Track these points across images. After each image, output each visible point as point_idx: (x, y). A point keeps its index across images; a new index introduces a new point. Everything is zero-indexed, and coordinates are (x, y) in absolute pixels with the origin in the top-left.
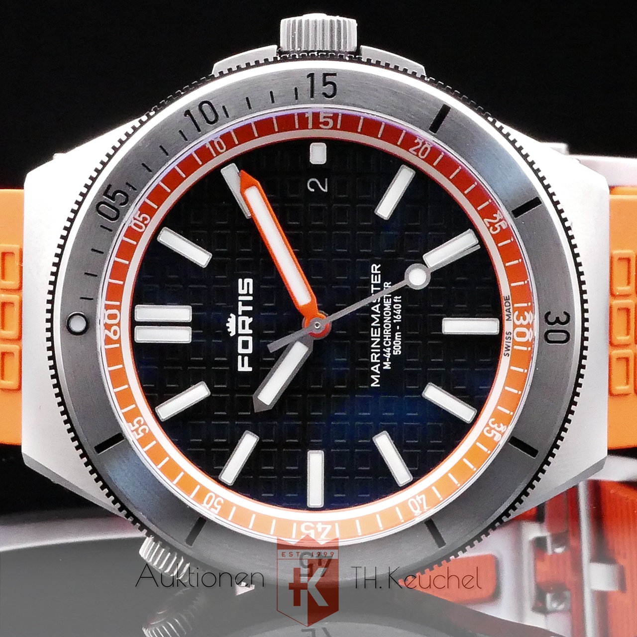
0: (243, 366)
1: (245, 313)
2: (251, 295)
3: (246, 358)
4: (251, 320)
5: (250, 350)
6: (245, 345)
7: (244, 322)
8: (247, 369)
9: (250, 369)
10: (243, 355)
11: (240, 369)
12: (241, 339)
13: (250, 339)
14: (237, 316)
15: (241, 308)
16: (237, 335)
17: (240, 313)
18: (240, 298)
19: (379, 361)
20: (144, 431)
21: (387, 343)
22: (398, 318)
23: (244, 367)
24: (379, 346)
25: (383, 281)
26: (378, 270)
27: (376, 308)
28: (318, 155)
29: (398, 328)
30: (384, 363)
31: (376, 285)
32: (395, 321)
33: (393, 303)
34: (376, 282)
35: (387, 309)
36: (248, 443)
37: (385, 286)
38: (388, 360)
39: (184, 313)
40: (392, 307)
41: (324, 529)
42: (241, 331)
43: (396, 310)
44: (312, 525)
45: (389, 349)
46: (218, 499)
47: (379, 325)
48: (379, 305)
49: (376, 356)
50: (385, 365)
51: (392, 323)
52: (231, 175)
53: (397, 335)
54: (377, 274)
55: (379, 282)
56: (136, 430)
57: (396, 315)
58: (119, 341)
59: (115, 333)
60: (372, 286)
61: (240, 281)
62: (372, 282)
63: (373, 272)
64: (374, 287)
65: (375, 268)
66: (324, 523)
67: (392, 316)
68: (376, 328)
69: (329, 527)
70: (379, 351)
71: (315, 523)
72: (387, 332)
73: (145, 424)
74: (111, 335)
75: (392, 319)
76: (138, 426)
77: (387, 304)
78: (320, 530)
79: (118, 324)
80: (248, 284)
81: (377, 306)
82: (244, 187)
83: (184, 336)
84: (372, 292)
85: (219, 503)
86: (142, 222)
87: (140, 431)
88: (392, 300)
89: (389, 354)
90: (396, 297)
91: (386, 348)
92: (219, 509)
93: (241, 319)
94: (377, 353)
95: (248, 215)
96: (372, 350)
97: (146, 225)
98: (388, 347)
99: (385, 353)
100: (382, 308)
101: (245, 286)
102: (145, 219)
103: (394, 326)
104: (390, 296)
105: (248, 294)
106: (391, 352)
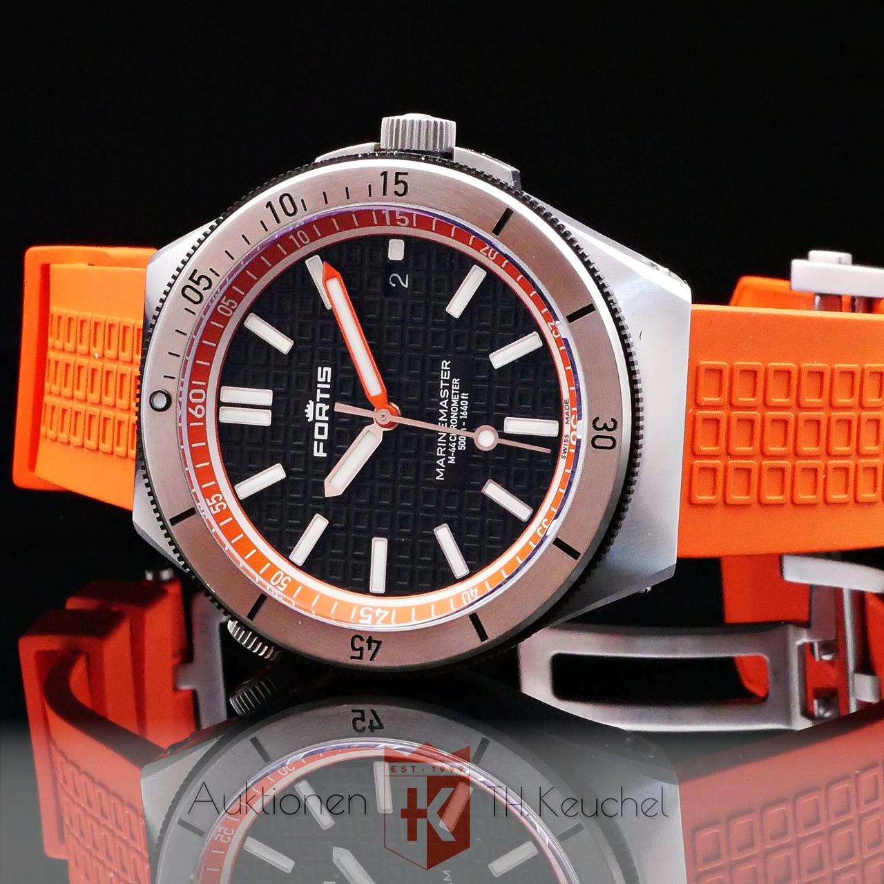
0: (318, 451)
1: (322, 401)
2: (328, 383)
3: (321, 444)
4: (328, 407)
5: (325, 437)
6: (321, 431)
7: (321, 409)
8: (322, 454)
9: (325, 455)
10: (319, 441)
11: (316, 454)
12: (317, 425)
13: (326, 426)
14: (315, 403)
15: (319, 395)
16: (315, 421)
17: (318, 400)
19: (444, 455)
20: (221, 507)
21: (453, 438)
22: (465, 414)
23: (319, 453)
24: (445, 441)
25: (452, 378)
26: (448, 366)
27: (444, 404)
28: (396, 251)
29: (464, 424)
30: (449, 457)
31: (445, 381)
32: (461, 417)
33: (460, 399)
34: (445, 378)
35: (455, 405)
36: (318, 525)
37: (453, 382)
38: (453, 455)
39: (265, 397)
40: (459, 403)
41: (381, 614)
42: (318, 418)
43: (462, 406)
44: (371, 610)
45: (455, 444)
46: (287, 578)
47: (446, 420)
48: (447, 400)
49: (442, 450)
50: (450, 460)
51: (458, 419)
52: (316, 267)
54: (447, 370)
55: (448, 378)
56: (213, 506)
57: (463, 411)
58: (203, 419)
59: (200, 411)
60: (442, 381)
61: (320, 369)
62: (442, 378)
63: (443, 368)
65: (445, 364)
66: (383, 609)
67: (459, 412)
68: (444, 422)
69: (386, 613)
70: (445, 445)
71: (375, 608)
73: (223, 500)
74: (195, 413)
75: (459, 415)
76: (215, 502)
77: (455, 400)
78: (377, 615)
79: (204, 404)
80: (327, 372)
81: (445, 401)
82: (327, 278)
83: (263, 419)
85: (286, 582)
86: (229, 307)
87: (217, 507)
88: (460, 397)
89: (454, 449)
90: (463, 394)
91: (451, 442)
92: (284, 588)
93: (318, 406)
94: (443, 447)
95: (329, 307)
96: (439, 444)
97: (234, 310)
98: (453, 442)
99: (451, 448)
100: (450, 403)
101: (324, 374)
102: (231, 304)
103: (460, 421)
104: (458, 392)
105: (326, 382)
106: (456, 447)
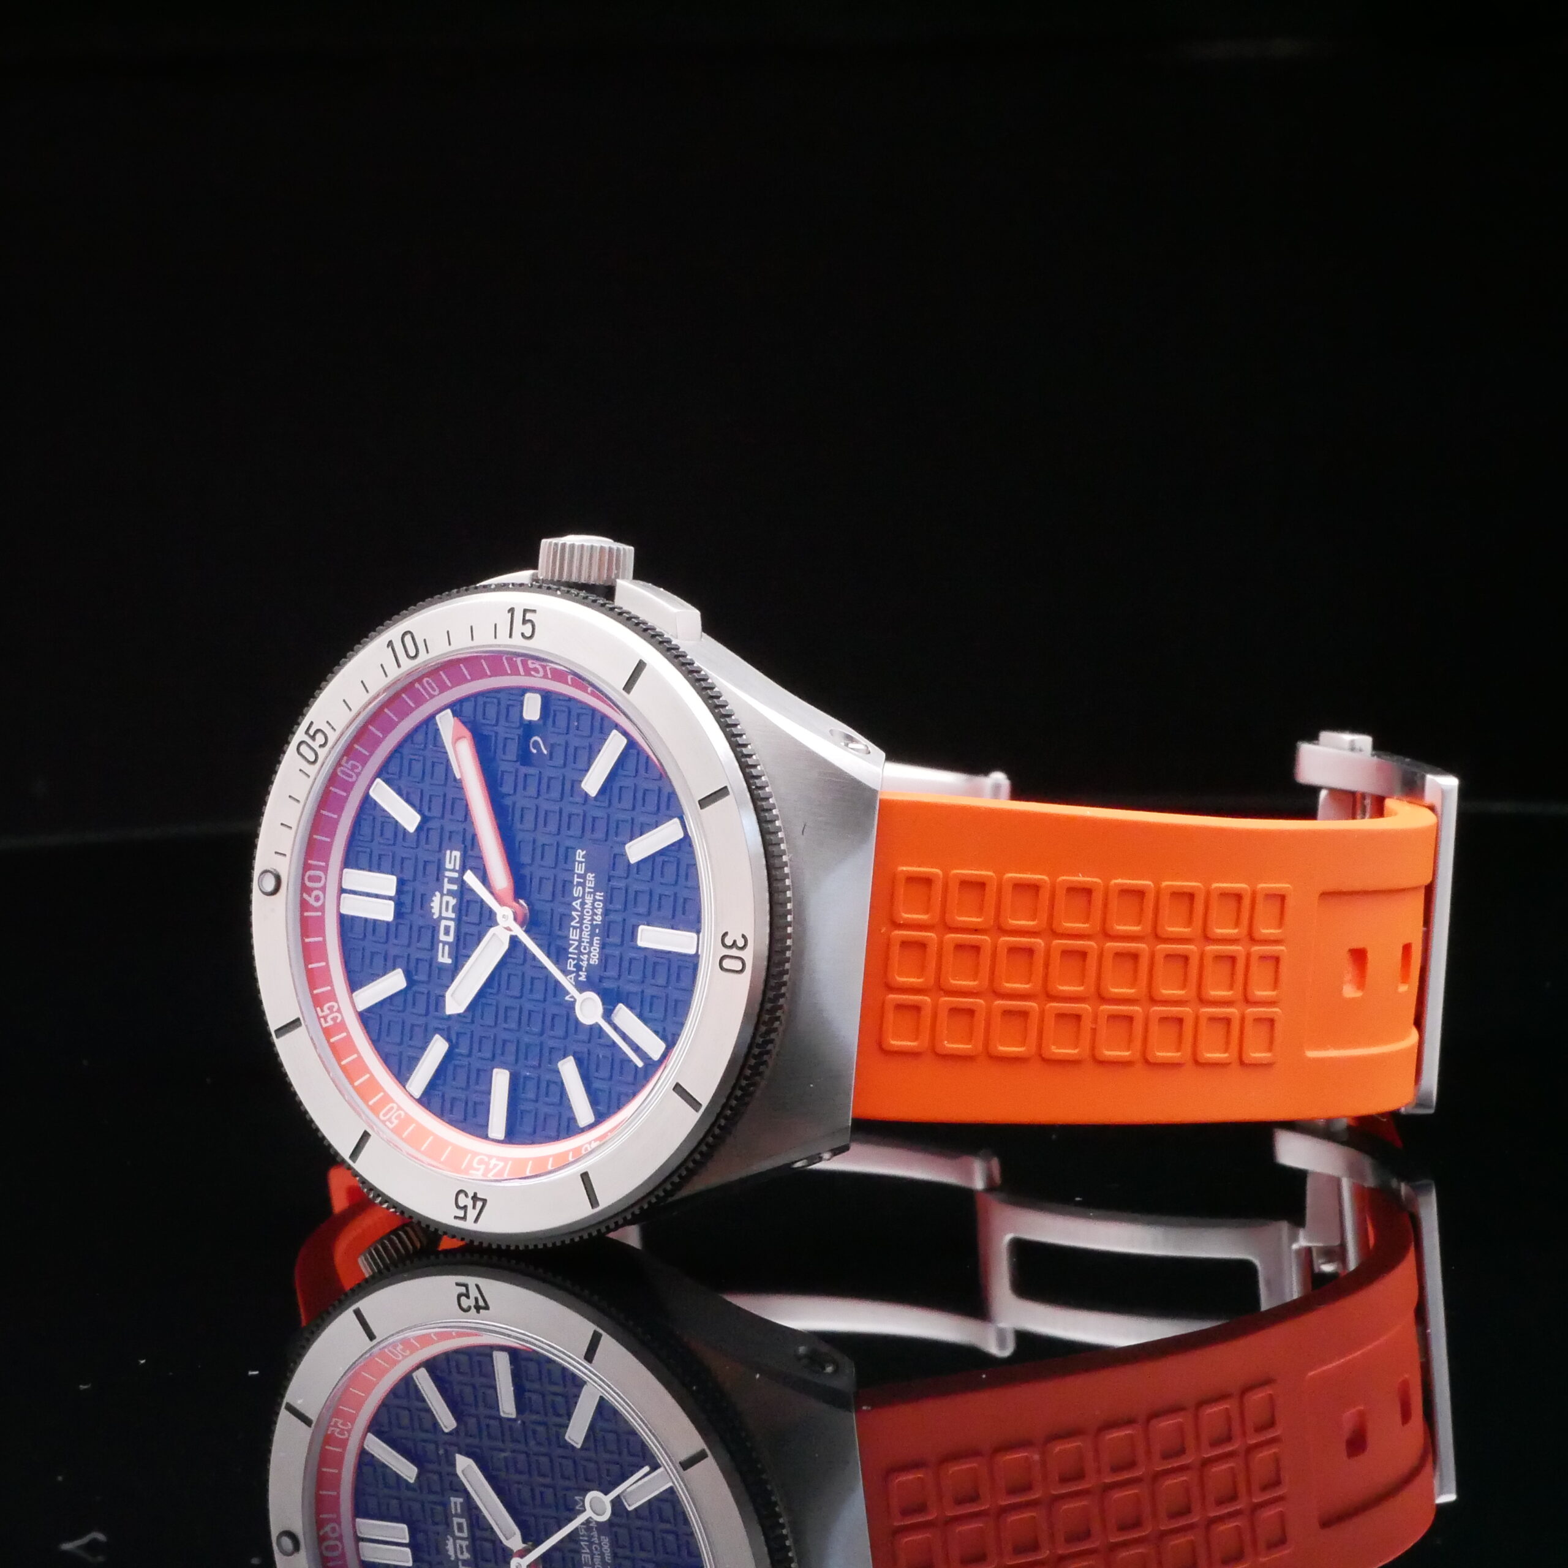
0: (443, 956)
1: (450, 893)
2: (456, 871)
3: (447, 947)
4: (454, 901)
5: (451, 938)
6: (447, 933)
7: (447, 903)
8: (447, 960)
9: (449, 961)
10: (445, 943)
11: (441, 959)
12: (444, 923)
13: (452, 924)
14: (442, 895)
15: (447, 886)
16: (441, 918)
17: (445, 892)
18: (447, 874)
19: (575, 969)
20: (334, 1019)
21: (585, 949)
22: (599, 919)
23: (444, 958)
24: (576, 951)
25: (587, 871)
26: (583, 857)
27: (577, 904)
28: (532, 709)
29: (597, 931)
30: (581, 973)
31: (579, 876)
32: (595, 923)
33: (595, 900)
34: (579, 872)
35: (588, 906)
36: (438, 1048)
37: (588, 878)
38: (584, 969)
39: (387, 884)
40: (593, 904)
41: (495, 1166)
42: (444, 914)
43: (597, 908)
44: (486, 1159)
45: (586, 956)
46: (401, 1112)
47: (578, 925)
48: (580, 900)
49: (573, 963)
50: (581, 976)
51: (592, 925)
52: (447, 724)
53: (596, 940)
54: (582, 862)
55: (583, 872)
56: (325, 1017)
57: (596, 915)
58: (322, 909)
59: (317, 899)
60: (576, 876)
61: (448, 852)
62: (576, 871)
63: (577, 859)
64: (578, 878)
65: (580, 854)
66: (499, 1159)
67: (592, 916)
68: (575, 928)
69: (501, 1164)
70: (575, 956)
71: (490, 1157)
72: (586, 934)
73: (339, 1010)
74: (311, 900)
75: (593, 920)
76: (328, 1012)
77: (589, 900)
78: (491, 1166)
79: (323, 889)
80: (455, 857)
81: (579, 901)
82: (457, 739)
83: (385, 912)
84: (575, 883)
85: (399, 1117)
86: (352, 770)
87: (329, 1019)
88: (594, 898)
89: (586, 963)
90: (598, 894)
91: (583, 954)
92: (394, 1125)
93: (446, 898)
94: (574, 959)
95: (458, 776)
96: (570, 956)
97: (358, 774)
98: (585, 954)
99: (582, 960)
100: (583, 904)
101: (453, 858)
102: (354, 767)
103: (594, 927)
104: (592, 890)
105: (454, 870)
106: (588, 960)
